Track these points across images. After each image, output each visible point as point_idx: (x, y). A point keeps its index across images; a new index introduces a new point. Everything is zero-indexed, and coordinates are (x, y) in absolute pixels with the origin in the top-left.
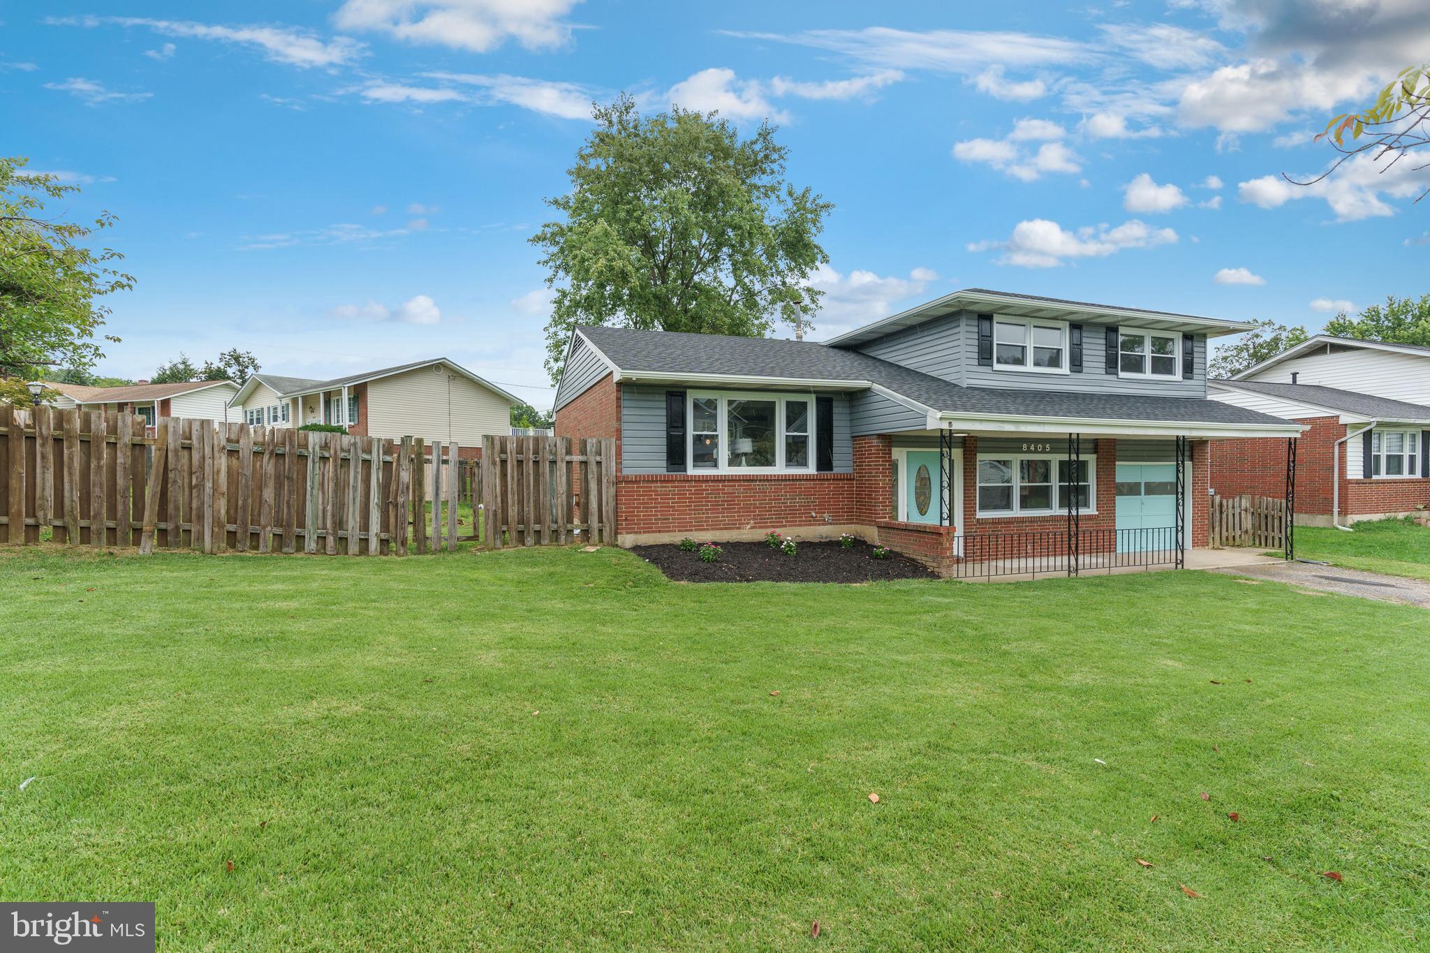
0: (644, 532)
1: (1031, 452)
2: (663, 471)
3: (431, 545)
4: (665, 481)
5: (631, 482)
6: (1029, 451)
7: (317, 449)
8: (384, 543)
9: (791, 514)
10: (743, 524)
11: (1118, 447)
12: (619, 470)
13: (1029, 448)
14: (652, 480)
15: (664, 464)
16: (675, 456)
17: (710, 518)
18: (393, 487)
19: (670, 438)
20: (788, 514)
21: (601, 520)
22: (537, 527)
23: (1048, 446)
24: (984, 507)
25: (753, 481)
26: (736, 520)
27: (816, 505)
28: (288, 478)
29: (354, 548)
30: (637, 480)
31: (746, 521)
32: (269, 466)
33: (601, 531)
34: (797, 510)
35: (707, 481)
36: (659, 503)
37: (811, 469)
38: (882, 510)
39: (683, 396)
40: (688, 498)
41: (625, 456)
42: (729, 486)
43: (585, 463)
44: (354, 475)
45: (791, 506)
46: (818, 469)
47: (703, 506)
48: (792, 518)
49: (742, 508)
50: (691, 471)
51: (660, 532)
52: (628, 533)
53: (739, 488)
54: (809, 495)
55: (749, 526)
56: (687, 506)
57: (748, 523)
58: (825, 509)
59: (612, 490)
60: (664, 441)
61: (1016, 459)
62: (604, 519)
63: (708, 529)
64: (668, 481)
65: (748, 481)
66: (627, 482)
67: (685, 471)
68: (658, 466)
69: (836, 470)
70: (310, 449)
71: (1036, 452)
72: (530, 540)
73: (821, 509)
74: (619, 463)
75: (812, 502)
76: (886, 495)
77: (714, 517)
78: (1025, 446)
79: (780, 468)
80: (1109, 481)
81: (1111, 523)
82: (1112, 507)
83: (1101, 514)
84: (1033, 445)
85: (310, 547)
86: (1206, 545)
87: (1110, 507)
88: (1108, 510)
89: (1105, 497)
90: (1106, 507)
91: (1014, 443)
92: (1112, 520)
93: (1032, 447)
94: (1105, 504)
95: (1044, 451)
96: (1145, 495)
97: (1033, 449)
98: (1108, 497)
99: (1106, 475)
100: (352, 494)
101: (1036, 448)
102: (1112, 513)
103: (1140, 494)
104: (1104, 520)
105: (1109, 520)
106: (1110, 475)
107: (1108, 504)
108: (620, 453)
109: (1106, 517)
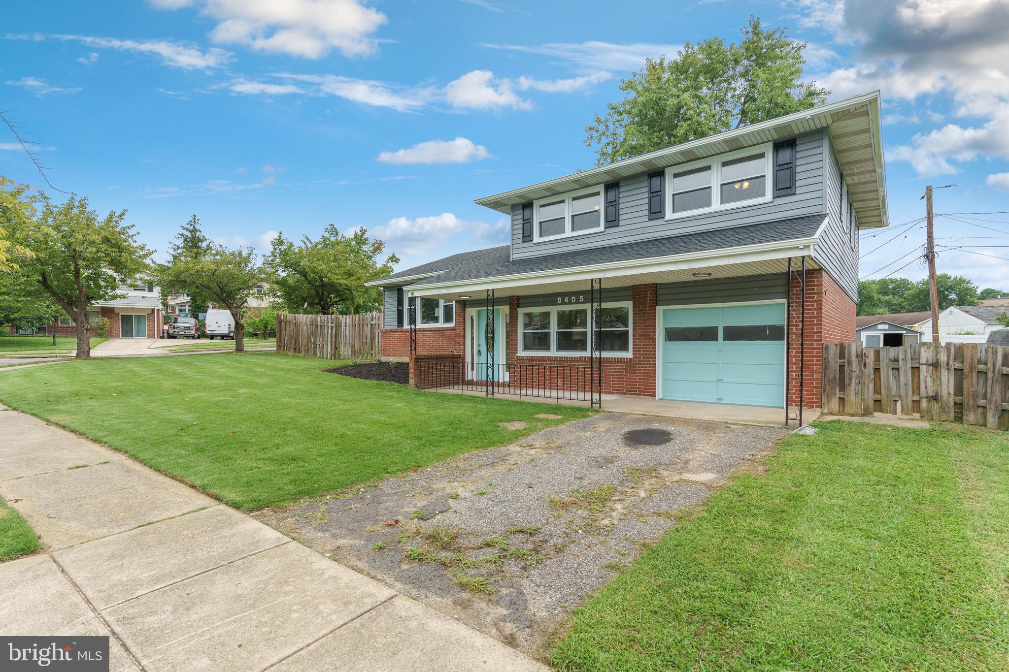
0: (389, 356)
1: (566, 304)
2: (396, 327)
3: (342, 358)
4: (395, 332)
5: (385, 332)
6: (563, 303)
12: (383, 326)
13: (563, 300)
14: (391, 331)
15: (396, 323)
16: (400, 320)
19: (398, 310)
23: (581, 297)
24: (526, 348)
25: (426, 331)
27: (453, 345)
29: (325, 357)
30: (387, 332)
34: (444, 348)
35: (409, 331)
36: (393, 342)
37: (454, 324)
38: (458, 348)
40: (402, 340)
41: (385, 321)
42: (417, 334)
45: (441, 346)
50: (406, 326)
51: (393, 356)
52: (384, 356)
54: (450, 339)
56: (402, 344)
60: (396, 313)
61: (554, 311)
65: (423, 331)
66: (383, 333)
67: (403, 327)
68: (392, 324)
71: (570, 303)
75: (451, 343)
76: (460, 338)
78: (559, 300)
79: (441, 324)
80: (647, 326)
81: (650, 367)
82: (651, 351)
83: (637, 358)
84: (567, 298)
85: (318, 355)
86: (817, 407)
87: (648, 351)
88: (646, 354)
89: (642, 342)
90: (644, 351)
91: (549, 298)
92: (651, 364)
93: (566, 300)
94: (642, 348)
95: (578, 302)
96: (724, 340)
97: (567, 301)
98: (645, 342)
99: (644, 320)
100: (325, 338)
101: (570, 300)
102: (651, 358)
103: (716, 339)
104: (641, 364)
105: (647, 364)
106: (648, 320)
107: (646, 348)
108: (384, 319)
109: (642, 361)
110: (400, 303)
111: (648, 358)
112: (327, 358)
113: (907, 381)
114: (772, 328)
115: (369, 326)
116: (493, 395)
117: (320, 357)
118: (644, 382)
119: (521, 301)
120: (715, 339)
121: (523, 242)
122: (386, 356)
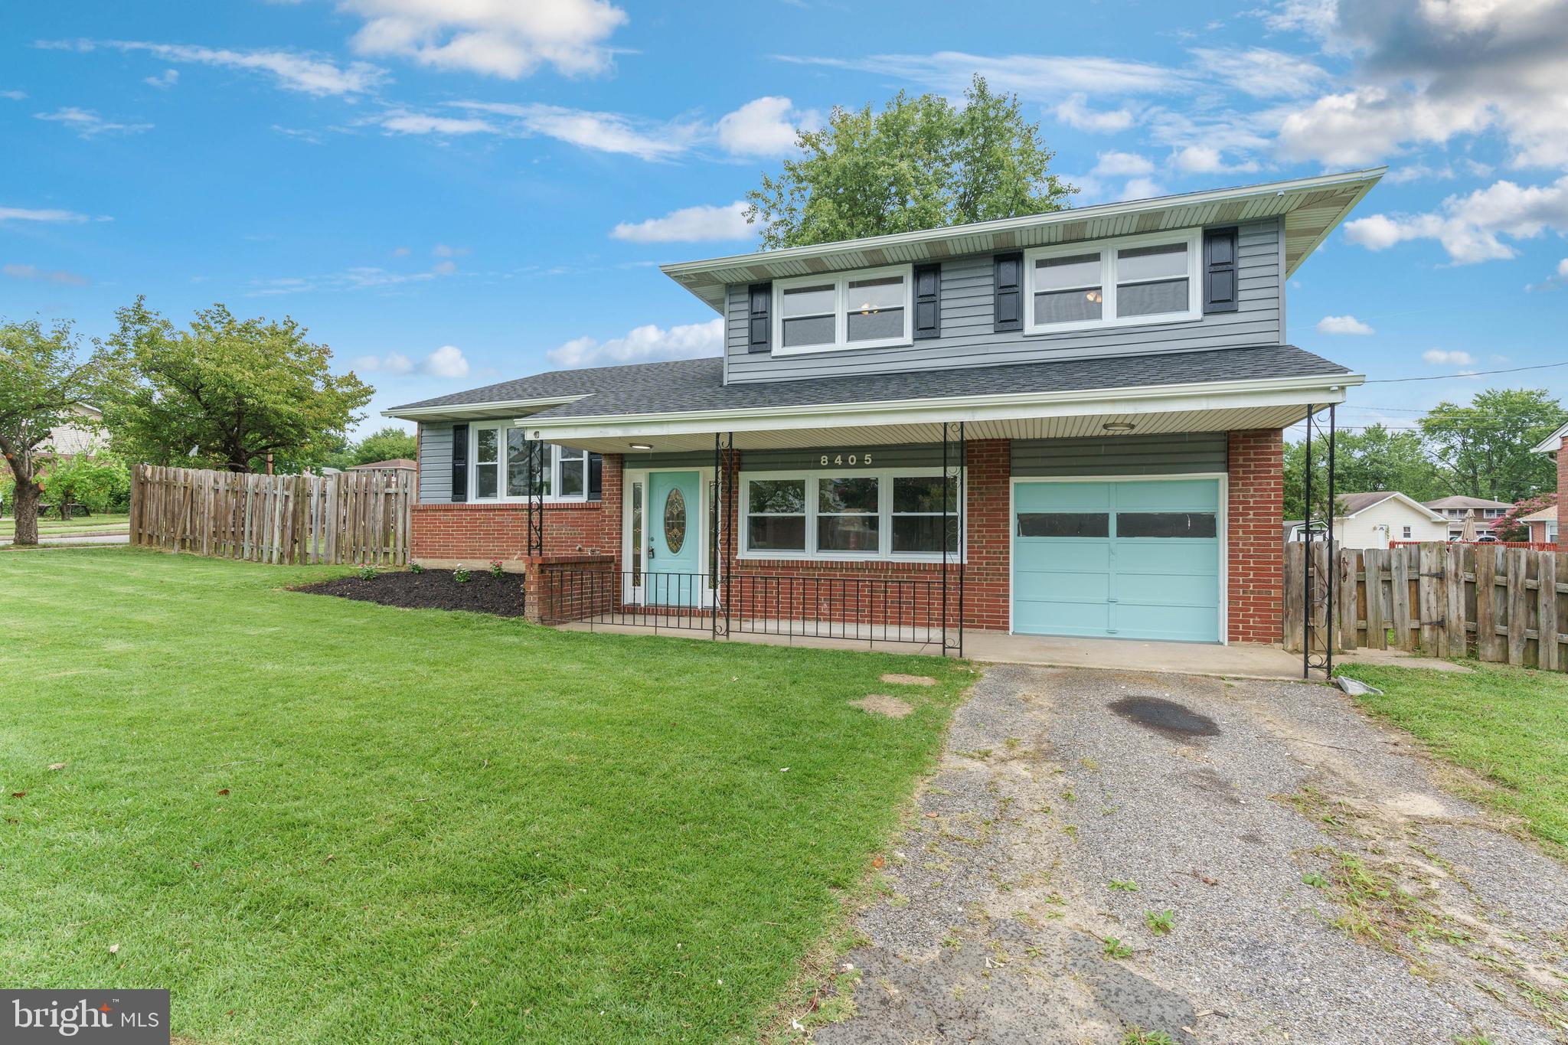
0: (430, 557)
1: (837, 467)
2: (449, 501)
3: (310, 563)
4: (447, 509)
6: (832, 465)
7: (252, 486)
9: (557, 546)
10: (510, 554)
12: (417, 499)
13: (831, 461)
14: (437, 509)
15: (450, 494)
16: (459, 487)
17: (482, 546)
19: (455, 468)
20: (555, 546)
21: (404, 545)
22: (363, 550)
23: (867, 457)
24: (755, 544)
25: (520, 509)
26: (505, 550)
27: (583, 538)
29: (265, 558)
31: (514, 551)
33: (404, 554)
34: (563, 542)
35: (480, 510)
36: (442, 531)
37: (584, 498)
38: (607, 543)
39: (467, 427)
40: (464, 527)
41: (423, 488)
42: (499, 515)
43: (395, 493)
44: (270, 504)
45: (557, 538)
46: (590, 497)
47: (476, 534)
48: (558, 550)
49: (509, 538)
50: (473, 499)
51: (442, 557)
52: (418, 557)
54: (576, 526)
55: (516, 557)
56: (463, 534)
57: (515, 554)
58: (593, 542)
60: (452, 471)
61: (813, 479)
63: (480, 558)
64: (450, 510)
65: (515, 509)
67: (466, 500)
68: (445, 497)
70: (249, 488)
71: (845, 465)
73: (588, 542)
74: (418, 494)
75: (579, 534)
76: (612, 525)
77: (486, 546)
78: (824, 459)
79: (554, 498)
80: (993, 510)
81: (999, 580)
82: (1001, 553)
83: (975, 563)
84: (839, 457)
85: (247, 555)
86: (1276, 641)
87: (995, 553)
88: (991, 558)
89: (984, 537)
90: (987, 552)
91: (807, 455)
92: (1000, 575)
93: (838, 460)
94: (984, 547)
95: (860, 464)
96: (1118, 536)
97: (840, 462)
98: (991, 536)
99: (987, 499)
100: (267, 519)
101: (845, 461)
102: (1001, 564)
103: (1106, 534)
104: (982, 574)
105: (993, 575)
106: (996, 499)
107: (991, 547)
108: (419, 485)
109: (986, 569)
110: (460, 453)
111: (995, 564)
112: (270, 561)
113: (1403, 599)
114: (1195, 517)
115: (382, 497)
116: (728, 635)
117: (250, 559)
118: (987, 606)
119: (745, 459)
120: (1104, 533)
121: (750, 353)
122: (424, 557)
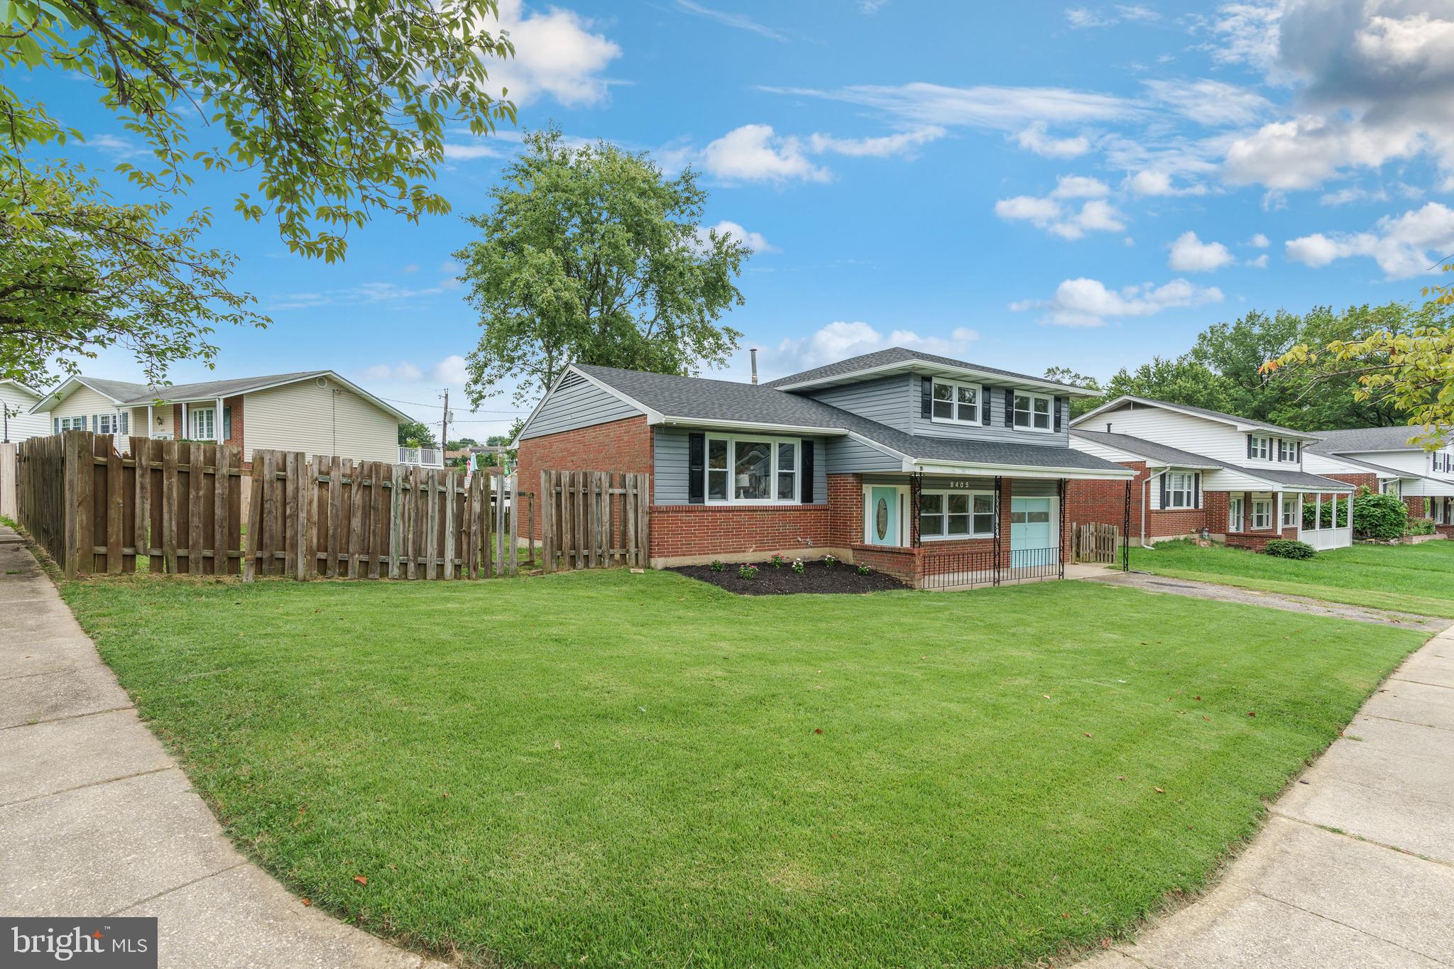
0: (672, 556)
2: (686, 503)
3: (496, 569)
4: (687, 511)
5: (663, 512)
6: (955, 488)
7: (400, 480)
8: (457, 568)
9: (783, 539)
10: (747, 548)
11: (1013, 485)
12: (652, 501)
13: (954, 485)
14: (678, 510)
15: (687, 496)
16: (696, 491)
17: (723, 542)
18: (466, 516)
19: (692, 474)
20: (781, 539)
21: (637, 546)
22: (586, 552)
23: (968, 484)
24: (924, 532)
25: (755, 511)
26: (742, 544)
27: (801, 532)
28: (374, 508)
29: (431, 573)
30: (668, 510)
31: (750, 545)
32: (357, 497)
33: (637, 555)
34: (787, 535)
35: (721, 511)
36: (684, 530)
37: (797, 501)
38: (855, 535)
39: (702, 437)
40: (706, 526)
41: (657, 489)
42: (737, 515)
43: (624, 495)
44: (432, 505)
45: (783, 533)
46: (802, 502)
47: (717, 532)
48: (784, 542)
49: (747, 534)
50: (709, 503)
51: (684, 555)
52: (659, 556)
53: (745, 517)
54: (796, 523)
55: (752, 550)
56: (705, 533)
57: (751, 548)
58: (808, 534)
59: (647, 519)
60: (687, 477)
61: (946, 493)
62: (640, 545)
63: (721, 553)
64: (689, 511)
65: (752, 511)
66: (659, 512)
67: (703, 502)
68: (682, 498)
69: (816, 502)
70: (394, 482)
71: (959, 488)
72: (580, 564)
73: (805, 534)
74: (652, 496)
75: (798, 529)
76: (858, 523)
77: (725, 542)
78: (952, 483)
79: (773, 500)
84: (957, 483)
85: (394, 572)
91: (945, 481)
93: (957, 486)
95: (964, 488)
100: (431, 523)
108: (652, 486)
110: (697, 460)
112: (440, 575)
115: (606, 498)
119: (922, 481)
121: (922, 417)
122: (666, 556)
